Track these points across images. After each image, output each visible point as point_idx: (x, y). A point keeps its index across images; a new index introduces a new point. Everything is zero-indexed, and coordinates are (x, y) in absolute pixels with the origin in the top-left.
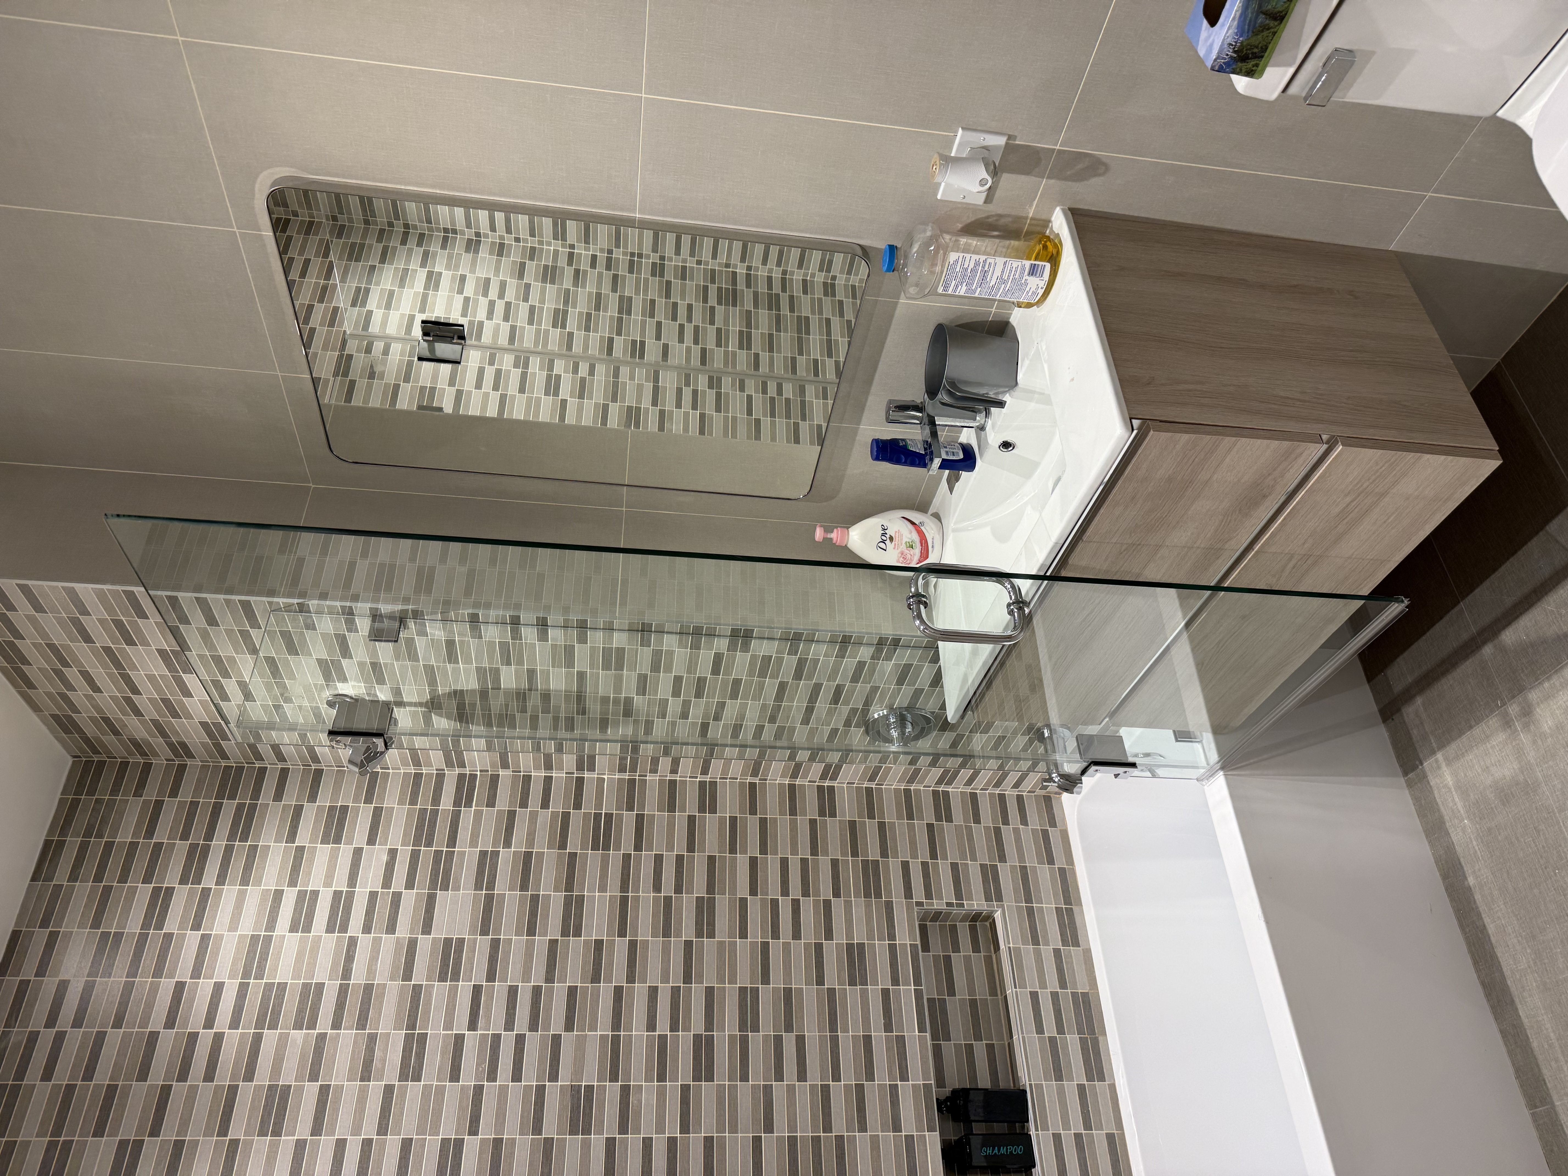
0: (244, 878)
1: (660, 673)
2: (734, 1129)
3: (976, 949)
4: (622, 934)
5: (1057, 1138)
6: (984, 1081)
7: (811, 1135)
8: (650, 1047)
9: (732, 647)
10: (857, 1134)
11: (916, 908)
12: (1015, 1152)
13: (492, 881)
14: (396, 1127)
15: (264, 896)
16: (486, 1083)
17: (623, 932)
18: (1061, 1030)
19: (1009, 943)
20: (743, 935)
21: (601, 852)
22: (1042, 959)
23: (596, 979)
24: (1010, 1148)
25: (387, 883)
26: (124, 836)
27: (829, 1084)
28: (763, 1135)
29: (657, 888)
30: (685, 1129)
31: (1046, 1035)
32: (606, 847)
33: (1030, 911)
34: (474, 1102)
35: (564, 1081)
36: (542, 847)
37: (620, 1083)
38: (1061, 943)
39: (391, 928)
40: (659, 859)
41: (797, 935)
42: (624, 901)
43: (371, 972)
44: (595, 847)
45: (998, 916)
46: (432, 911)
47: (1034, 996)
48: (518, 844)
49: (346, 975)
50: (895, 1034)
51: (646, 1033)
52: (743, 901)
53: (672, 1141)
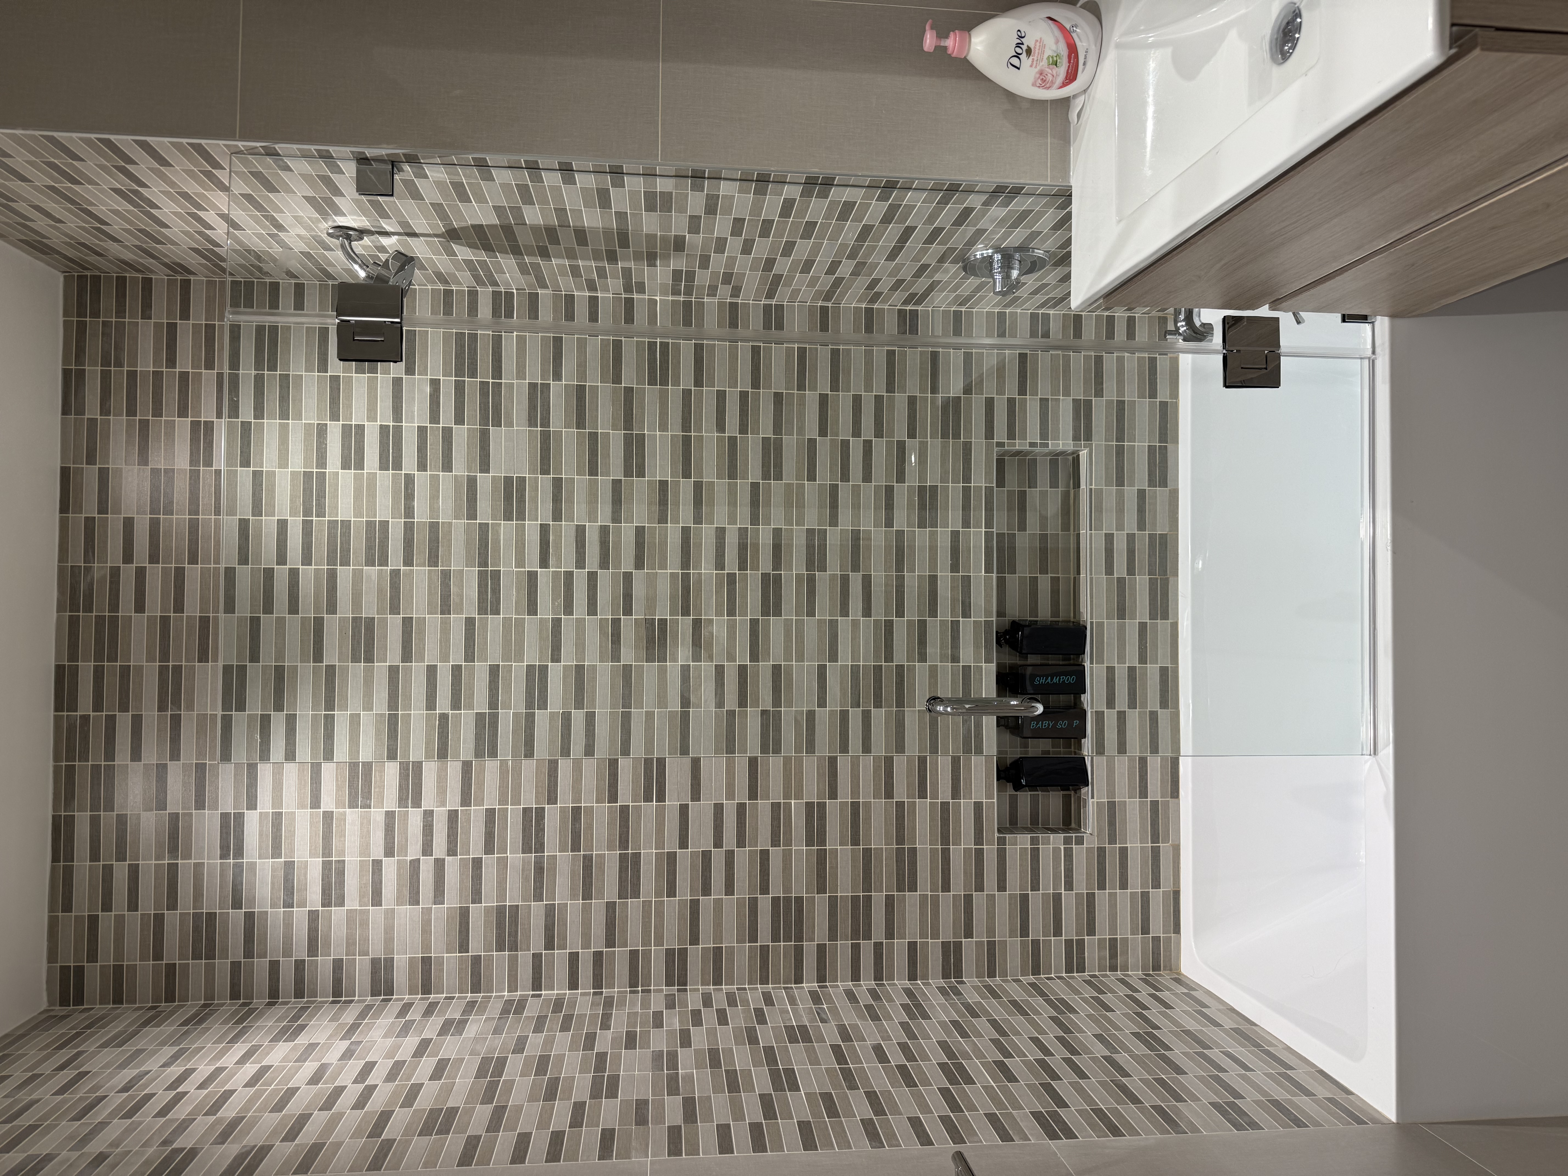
0: (282, 411)
1: (716, 215)
2: (800, 658)
3: (1054, 484)
4: (687, 475)
5: (1111, 670)
6: (1044, 613)
7: (873, 664)
8: (719, 586)
9: (806, 194)
10: (917, 664)
11: (996, 449)
12: (1067, 681)
13: (546, 417)
14: (482, 655)
15: (308, 430)
16: (563, 616)
17: (688, 473)
18: (1131, 571)
19: (1091, 485)
20: (812, 477)
21: (658, 387)
22: (1124, 500)
23: (663, 519)
24: (1063, 678)
25: (434, 417)
26: (146, 365)
27: (893, 620)
28: (828, 664)
29: (721, 428)
30: (754, 657)
31: (1115, 576)
32: (664, 382)
33: (1120, 451)
34: (554, 634)
35: (638, 614)
36: (594, 381)
37: (691, 617)
38: (1147, 484)
39: (447, 466)
40: (721, 395)
41: (867, 478)
42: (687, 441)
43: (434, 510)
44: (652, 382)
45: (1084, 454)
46: (487, 448)
47: (1109, 538)
48: (569, 378)
49: (409, 513)
50: (961, 574)
51: (715, 572)
52: (812, 442)
53: (742, 669)
